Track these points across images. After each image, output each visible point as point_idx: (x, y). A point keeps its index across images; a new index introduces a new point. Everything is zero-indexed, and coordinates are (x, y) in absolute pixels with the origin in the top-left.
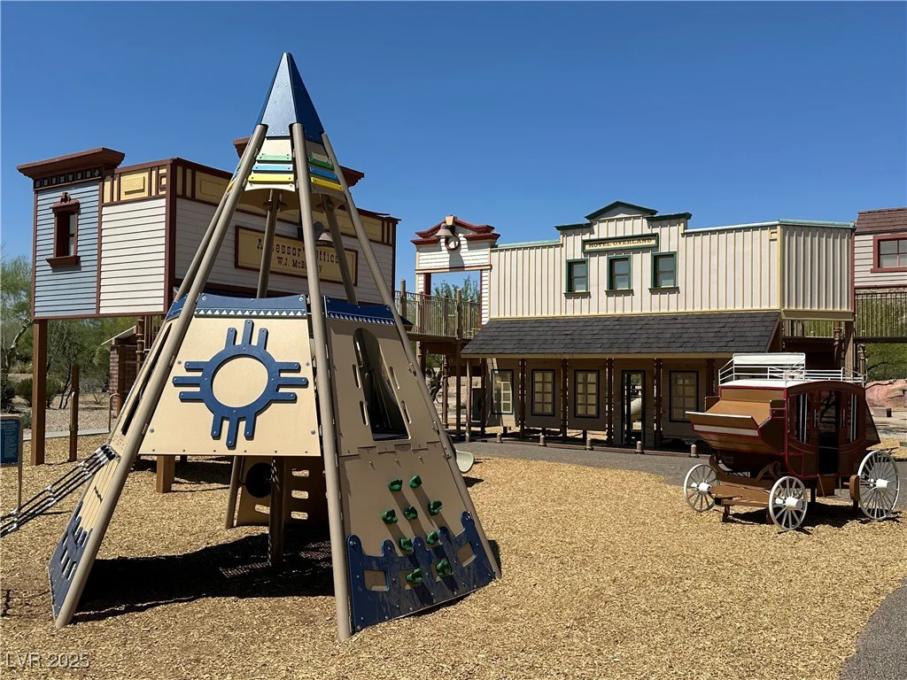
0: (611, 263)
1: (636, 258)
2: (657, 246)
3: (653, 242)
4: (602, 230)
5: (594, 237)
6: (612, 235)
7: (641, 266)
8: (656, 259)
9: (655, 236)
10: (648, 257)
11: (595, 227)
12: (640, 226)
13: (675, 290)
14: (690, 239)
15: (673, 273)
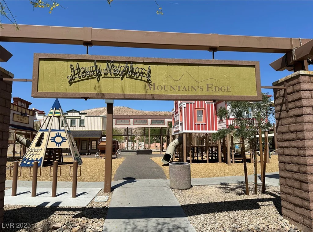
0: (71, 120)
1: (76, 120)
2: (81, 118)
3: (80, 117)
4: (69, 114)
5: (68, 115)
6: (72, 115)
7: (77, 122)
8: (80, 120)
9: (80, 116)
10: (79, 120)
11: (68, 114)
12: (77, 114)
13: (84, 126)
14: (87, 117)
15: (84, 123)
